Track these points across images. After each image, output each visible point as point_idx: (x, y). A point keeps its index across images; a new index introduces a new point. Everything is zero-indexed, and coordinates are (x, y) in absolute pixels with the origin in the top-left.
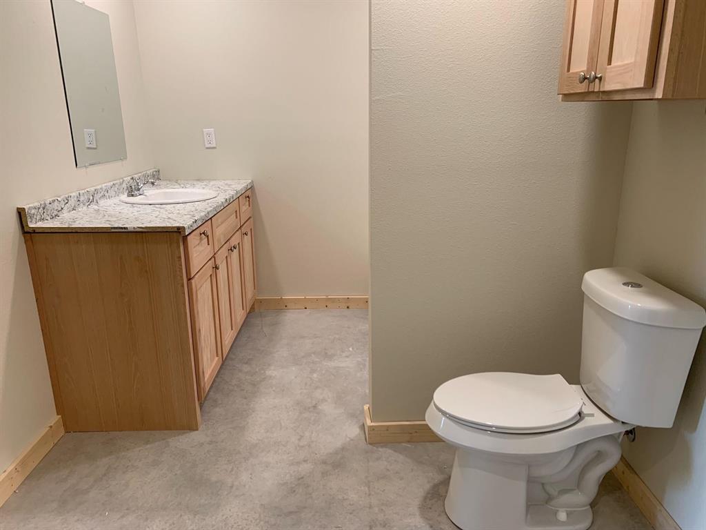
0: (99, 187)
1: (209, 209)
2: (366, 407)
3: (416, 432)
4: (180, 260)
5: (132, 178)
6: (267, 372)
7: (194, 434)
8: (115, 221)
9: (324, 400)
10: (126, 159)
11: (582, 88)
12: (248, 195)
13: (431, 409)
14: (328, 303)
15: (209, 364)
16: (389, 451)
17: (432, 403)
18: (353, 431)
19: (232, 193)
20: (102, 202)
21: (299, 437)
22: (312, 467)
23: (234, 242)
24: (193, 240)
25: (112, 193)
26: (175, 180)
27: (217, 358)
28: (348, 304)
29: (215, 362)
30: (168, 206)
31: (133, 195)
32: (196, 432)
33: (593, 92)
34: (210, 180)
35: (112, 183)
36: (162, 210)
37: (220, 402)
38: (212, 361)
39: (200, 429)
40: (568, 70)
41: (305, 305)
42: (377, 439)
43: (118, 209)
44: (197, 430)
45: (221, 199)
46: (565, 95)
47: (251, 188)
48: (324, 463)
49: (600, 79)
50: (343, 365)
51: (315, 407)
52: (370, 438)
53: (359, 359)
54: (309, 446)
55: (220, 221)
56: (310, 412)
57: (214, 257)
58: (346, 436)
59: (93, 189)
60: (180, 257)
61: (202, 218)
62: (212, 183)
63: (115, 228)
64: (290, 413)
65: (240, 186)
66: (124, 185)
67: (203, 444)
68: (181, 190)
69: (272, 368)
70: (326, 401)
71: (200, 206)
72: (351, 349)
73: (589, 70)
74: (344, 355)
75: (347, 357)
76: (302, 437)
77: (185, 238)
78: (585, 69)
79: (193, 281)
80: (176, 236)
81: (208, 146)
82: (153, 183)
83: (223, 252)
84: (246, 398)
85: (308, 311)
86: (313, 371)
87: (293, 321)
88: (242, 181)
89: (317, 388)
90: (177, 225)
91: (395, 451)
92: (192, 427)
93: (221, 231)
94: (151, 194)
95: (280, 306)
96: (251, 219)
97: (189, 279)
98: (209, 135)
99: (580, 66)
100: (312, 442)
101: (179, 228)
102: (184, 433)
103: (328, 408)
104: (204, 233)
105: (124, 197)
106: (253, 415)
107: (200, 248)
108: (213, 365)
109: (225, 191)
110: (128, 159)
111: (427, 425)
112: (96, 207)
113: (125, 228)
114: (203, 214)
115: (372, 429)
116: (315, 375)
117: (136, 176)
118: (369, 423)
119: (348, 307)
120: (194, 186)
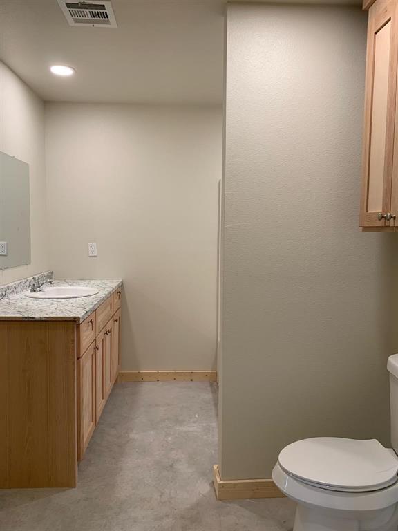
0: (10, 285)
1: (95, 303)
2: (215, 467)
3: (258, 489)
4: (73, 343)
5: (33, 278)
6: (130, 435)
7: (71, 492)
8: (24, 312)
9: (178, 460)
10: (30, 263)
11: (380, 223)
12: (120, 292)
13: (277, 469)
14: (175, 377)
15: (87, 428)
16: (236, 506)
17: (278, 463)
18: (203, 488)
19: (110, 290)
20: (11, 296)
21: (160, 494)
22: (173, 522)
23: (108, 328)
24: (83, 327)
25: (19, 289)
26: (64, 280)
27: (92, 424)
28: (191, 377)
29: (91, 426)
30: (63, 300)
31: (34, 291)
32: (73, 489)
33: (389, 227)
34: (90, 280)
35: (19, 282)
36: (59, 304)
37: (92, 462)
38: (89, 426)
39: (77, 486)
40: (367, 211)
41: (158, 378)
42: (226, 495)
43: (25, 302)
44: (75, 487)
45: (102, 294)
46: (365, 227)
47: (121, 286)
48: (183, 517)
49: (395, 218)
50: (191, 429)
51: (171, 466)
52: (220, 495)
53: (204, 425)
54: (170, 502)
55: (101, 311)
56: (168, 471)
57: (95, 340)
58: (200, 493)
59: (6, 286)
60: (73, 341)
61: (90, 310)
62: (92, 282)
63: (25, 317)
64: (152, 472)
65: (114, 284)
66: (28, 284)
67: (80, 500)
68: (70, 287)
69: (134, 431)
70: (180, 461)
71: (88, 300)
72: (197, 416)
73: (384, 211)
74: (192, 420)
75: (194, 422)
76: (162, 493)
77: (78, 326)
78: (381, 211)
79: (81, 360)
80: (72, 324)
81: (90, 255)
82: (50, 282)
83: (101, 336)
84: (114, 458)
85: (160, 383)
86: (168, 435)
87: (148, 391)
88: (115, 281)
89: (172, 449)
90: (74, 315)
91: (241, 506)
92: (70, 484)
93: (101, 318)
94: (48, 290)
95: (138, 378)
96: (120, 310)
97: (78, 358)
98: (92, 247)
99: (376, 208)
100: (171, 498)
101: (75, 318)
102: (64, 490)
103: (182, 467)
104: (91, 321)
105: (28, 293)
106: (120, 474)
107: (87, 333)
108: (90, 429)
109: (104, 288)
110: (32, 263)
111: (273, 482)
112: (7, 300)
113: (33, 318)
114: (91, 306)
115: (222, 486)
116: (169, 439)
117: (36, 277)
118: (219, 481)
119: (192, 380)
120: (79, 284)
